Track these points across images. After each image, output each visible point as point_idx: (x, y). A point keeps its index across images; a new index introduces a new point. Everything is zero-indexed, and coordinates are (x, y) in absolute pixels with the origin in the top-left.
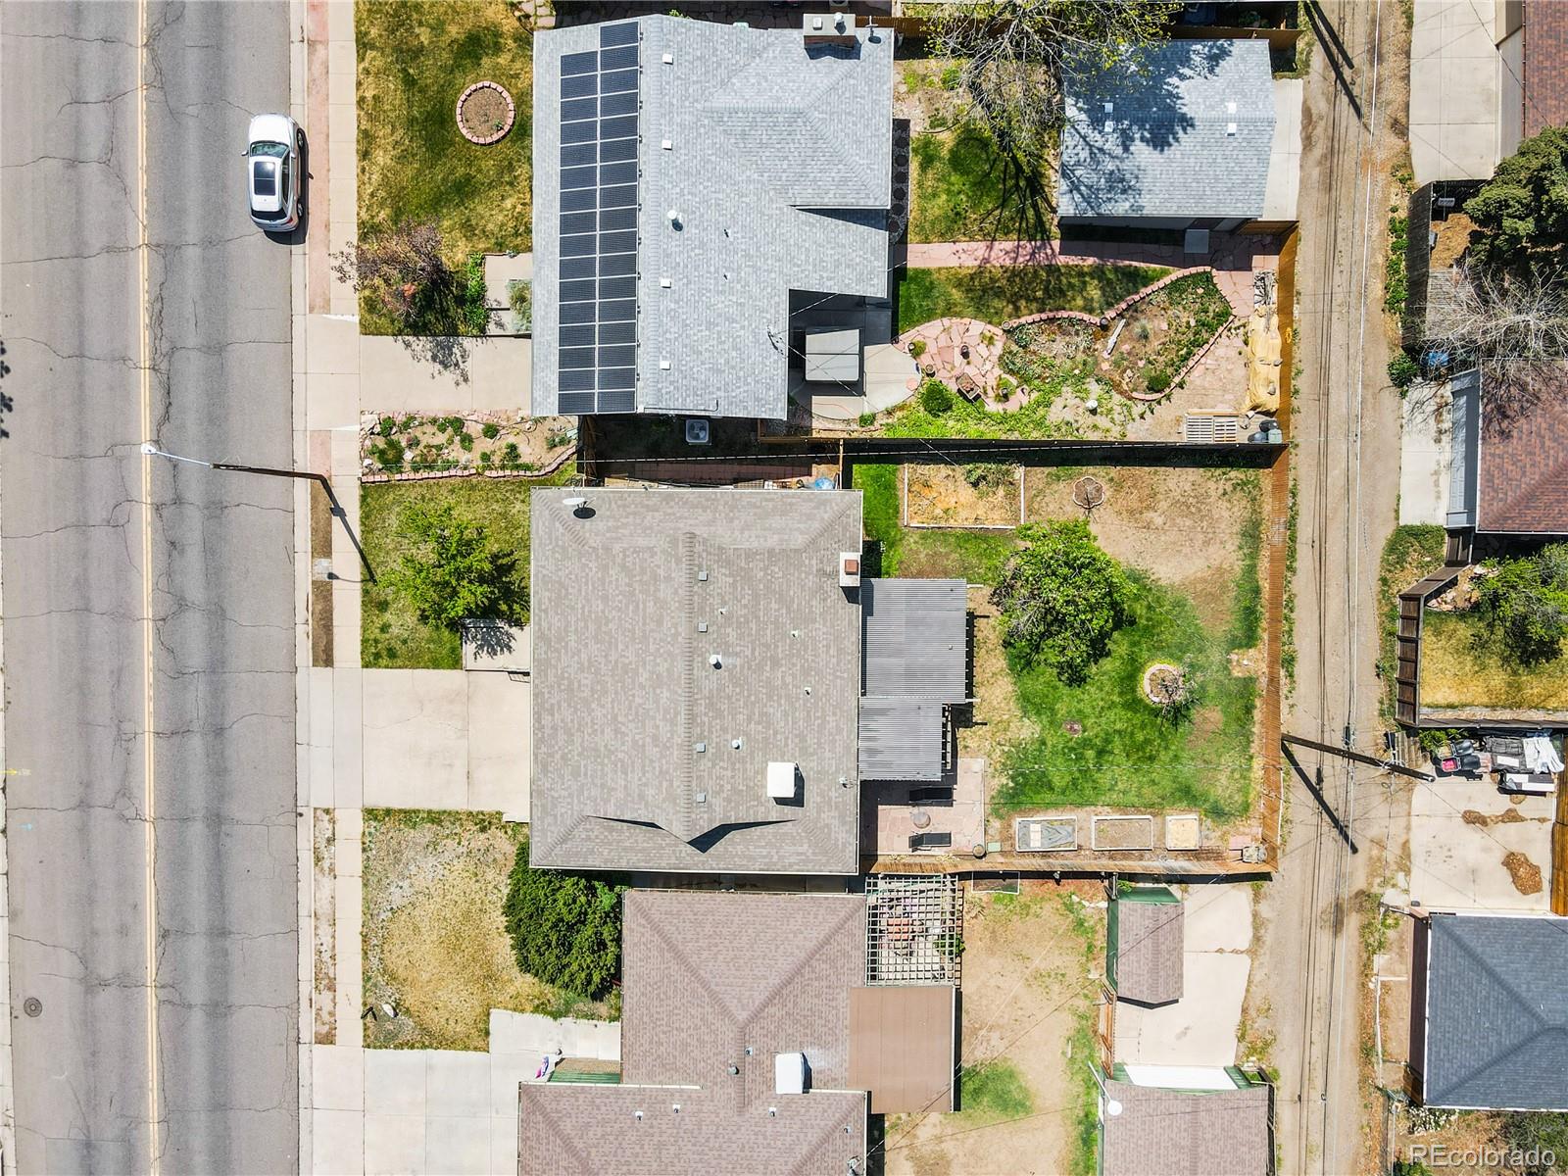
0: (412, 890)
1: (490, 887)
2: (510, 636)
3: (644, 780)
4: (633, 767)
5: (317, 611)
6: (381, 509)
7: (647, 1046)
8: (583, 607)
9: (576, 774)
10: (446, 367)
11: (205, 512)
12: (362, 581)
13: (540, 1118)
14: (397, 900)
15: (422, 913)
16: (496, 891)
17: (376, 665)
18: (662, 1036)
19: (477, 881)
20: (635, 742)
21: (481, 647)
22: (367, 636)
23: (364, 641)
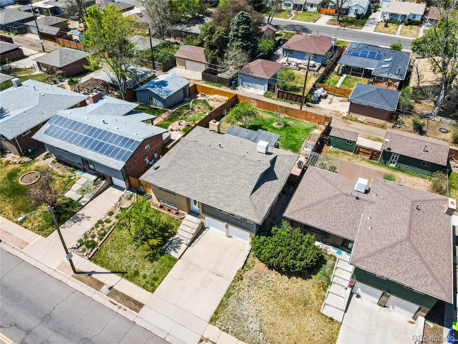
0: (254, 317)
1: (266, 284)
2: (178, 238)
3: (246, 173)
4: (240, 175)
5: (119, 300)
6: (104, 257)
7: (344, 227)
8: (183, 174)
9: (234, 195)
10: (80, 221)
11: (43, 323)
12: (122, 277)
13: (366, 259)
14: (256, 327)
15: (267, 318)
16: (269, 282)
17: (156, 288)
18: (341, 220)
19: (262, 288)
20: (233, 172)
21: (174, 250)
22: (142, 285)
23: (144, 287)
